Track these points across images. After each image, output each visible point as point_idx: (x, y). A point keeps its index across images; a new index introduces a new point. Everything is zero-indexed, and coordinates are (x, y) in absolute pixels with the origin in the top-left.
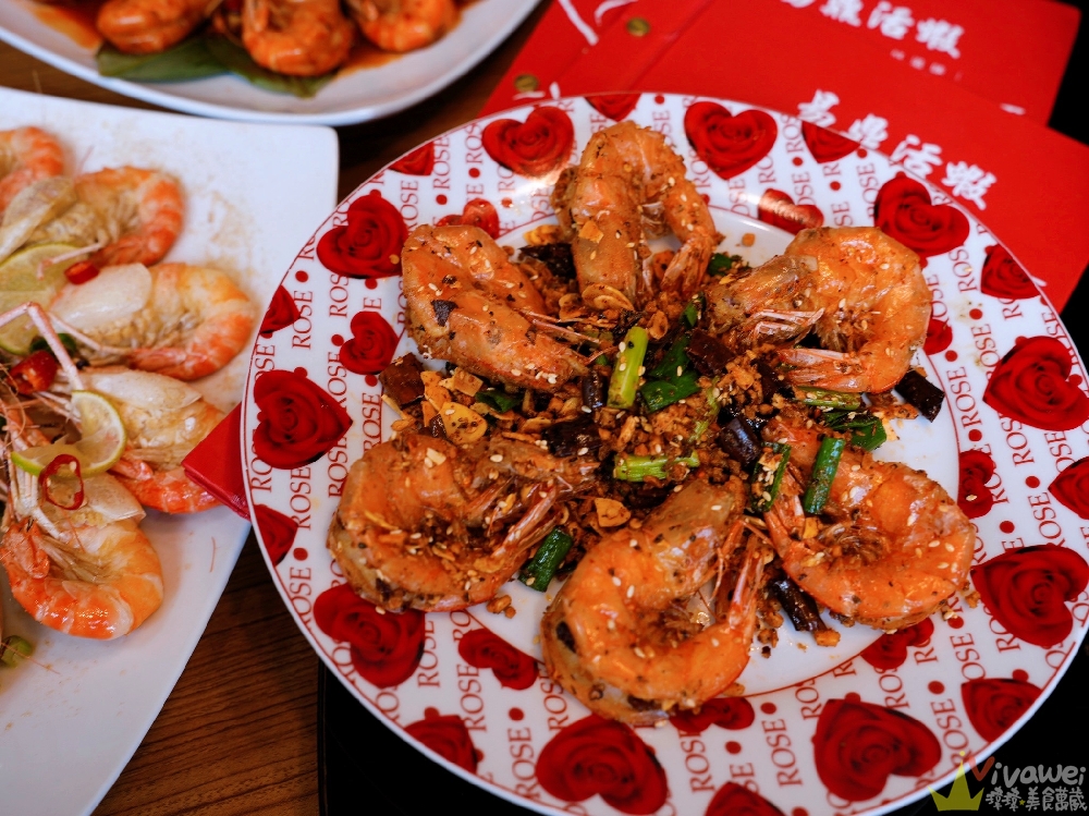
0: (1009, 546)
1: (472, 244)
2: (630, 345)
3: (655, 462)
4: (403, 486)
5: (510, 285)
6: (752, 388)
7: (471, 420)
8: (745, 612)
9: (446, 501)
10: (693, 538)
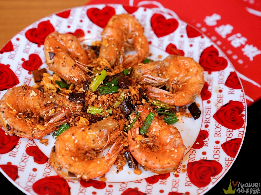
0: (202, 159)
1: (70, 40)
2: (100, 74)
3: (100, 110)
4: (22, 99)
5: (79, 54)
6: (136, 95)
7: (53, 88)
8: (112, 157)
9: (35, 107)
10: (100, 131)
